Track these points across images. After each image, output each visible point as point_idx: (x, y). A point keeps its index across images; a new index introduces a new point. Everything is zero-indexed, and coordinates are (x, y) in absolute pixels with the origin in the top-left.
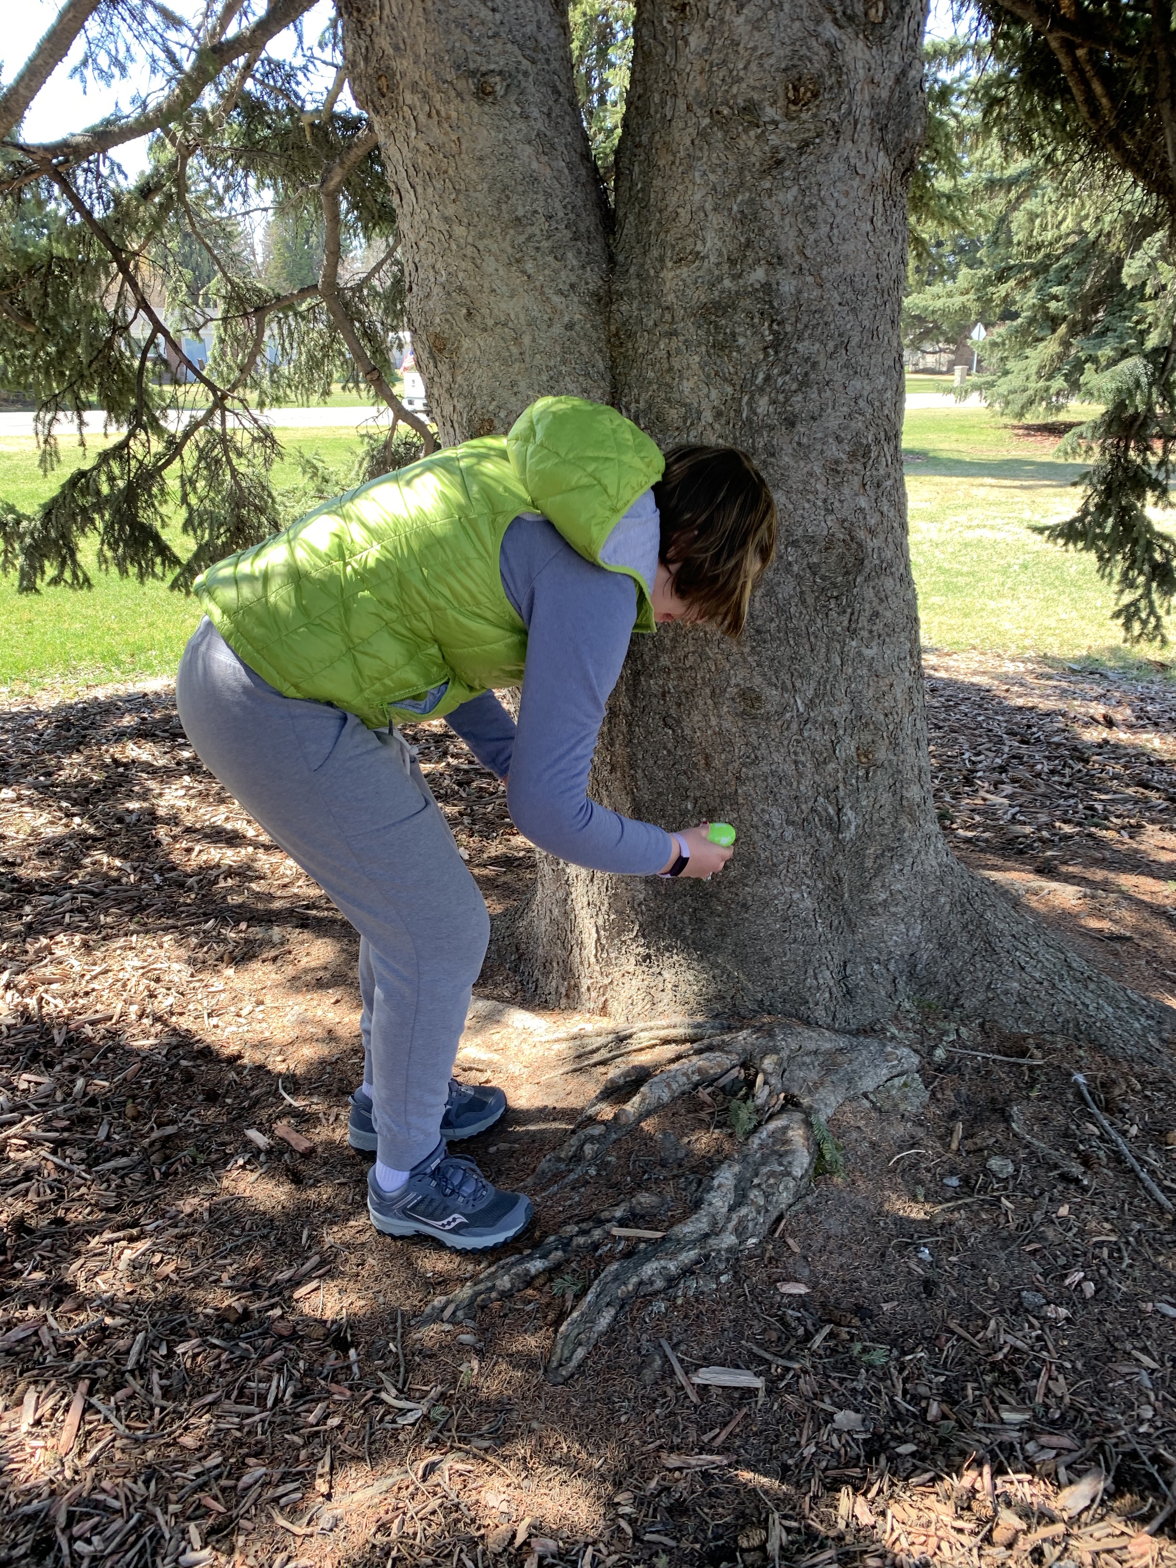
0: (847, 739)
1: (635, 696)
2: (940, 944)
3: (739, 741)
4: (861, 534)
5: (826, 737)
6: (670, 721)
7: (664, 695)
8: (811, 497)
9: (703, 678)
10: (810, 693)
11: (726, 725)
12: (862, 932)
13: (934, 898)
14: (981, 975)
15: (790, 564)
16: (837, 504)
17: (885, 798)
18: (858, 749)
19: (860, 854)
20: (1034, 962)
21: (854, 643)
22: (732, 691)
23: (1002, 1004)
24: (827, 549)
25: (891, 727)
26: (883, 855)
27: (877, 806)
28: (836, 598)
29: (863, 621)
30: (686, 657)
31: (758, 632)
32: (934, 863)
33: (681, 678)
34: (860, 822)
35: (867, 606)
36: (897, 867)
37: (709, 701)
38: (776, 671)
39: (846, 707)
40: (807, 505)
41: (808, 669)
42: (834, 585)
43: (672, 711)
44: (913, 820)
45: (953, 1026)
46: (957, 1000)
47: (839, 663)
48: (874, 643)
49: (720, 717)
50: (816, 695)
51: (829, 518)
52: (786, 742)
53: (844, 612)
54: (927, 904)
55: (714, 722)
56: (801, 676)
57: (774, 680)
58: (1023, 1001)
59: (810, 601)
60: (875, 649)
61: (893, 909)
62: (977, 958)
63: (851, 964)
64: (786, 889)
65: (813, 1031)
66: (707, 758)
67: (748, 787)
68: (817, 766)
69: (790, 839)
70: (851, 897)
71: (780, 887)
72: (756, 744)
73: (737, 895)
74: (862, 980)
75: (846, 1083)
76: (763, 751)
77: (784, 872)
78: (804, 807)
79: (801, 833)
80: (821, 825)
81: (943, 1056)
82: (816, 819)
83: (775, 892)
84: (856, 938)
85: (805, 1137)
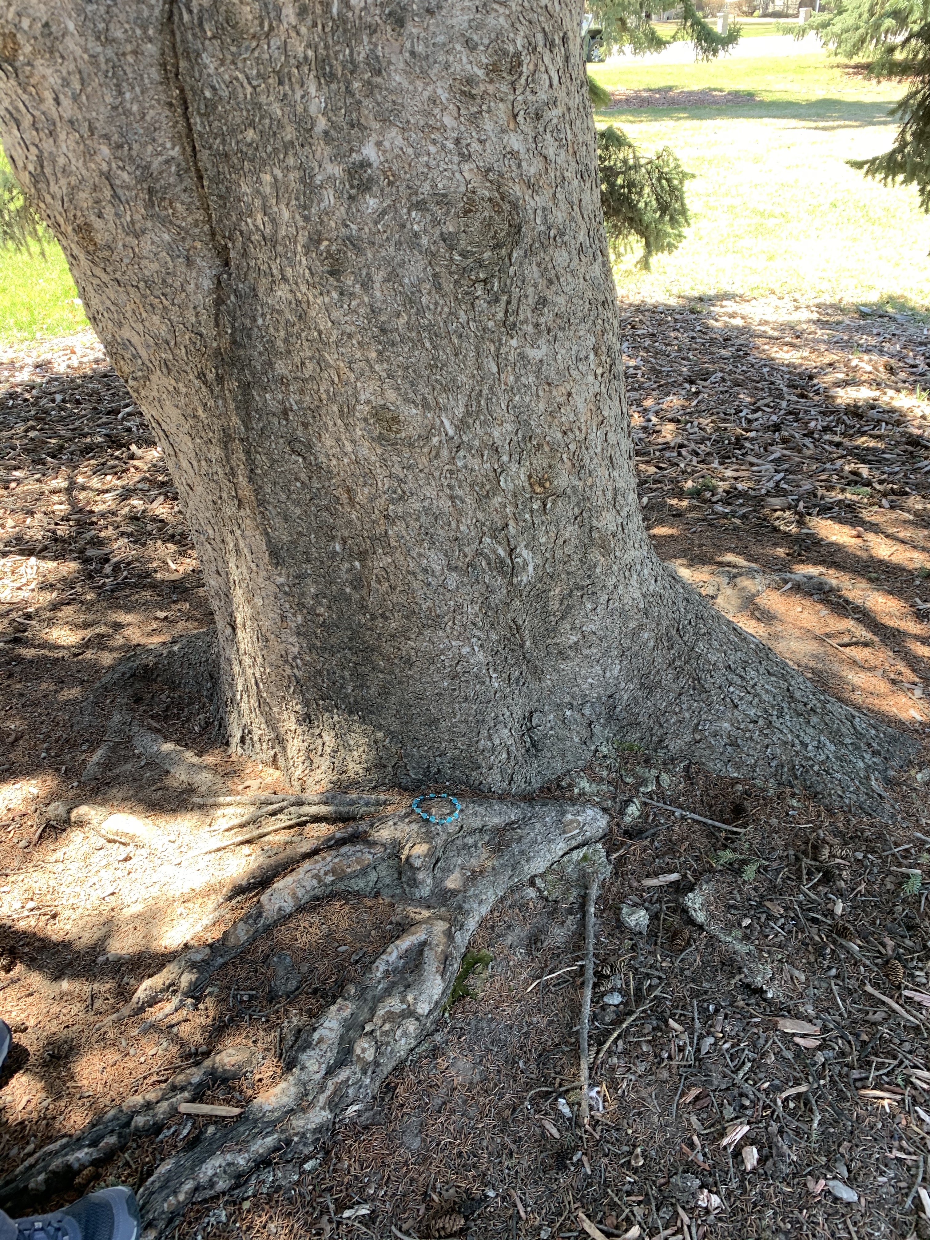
0: (514, 467)
1: (248, 415)
2: (642, 684)
3: (380, 472)
4: (517, 190)
5: (487, 466)
6: (298, 447)
7: (285, 412)
8: (435, 136)
9: (327, 392)
10: (460, 411)
11: (365, 451)
12: (549, 680)
13: (635, 634)
14: (687, 715)
15: (416, 235)
16: (476, 146)
17: (570, 531)
18: (530, 477)
19: (541, 596)
20: (749, 698)
21: (514, 342)
22: (363, 409)
23: (710, 747)
24: (466, 212)
25: (572, 447)
26: (570, 595)
27: (560, 542)
28: (485, 281)
29: (526, 312)
30: (303, 363)
31: (383, 331)
32: (637, 594)
33: (302, 391)
34: (539, 562)
35: (531, 290)
36: (589, 606)
37: (339, 422)
38: (412, 384)
39: (509, 427)
40: (433, 149)
41: (454, 380)
42: (480, 263)
43: (299, 433)
44: (607, 551)
45: (654, 772)
46: (660, 741)
47: (495, 369)
48: (541, 342)
49: (354, 442)
50: (468, 414)
51: (466, 167)
52: (437, 474)
53: (497, 300)
54: (626, 643)
55: (349, 448)
56: (445, 389)
57: (411, 395)
58: (734, 744)
59: (448, 286)
60: (544, 349)
61: (586, 652)
62: (684, 698)
63: (538, 713)
64: (454, 643)
65: (480, 805)
66: (349, 490)
67: (400, 527)
68: (479, 501)
69: (454, 587)
70: (535, 643)
71: (446, 641)
72: (401, 476)
73: (399, 649)
74: (552, 728)
75: (510, 869)
76: (411, 485)
77: (450, 623)
78: (467, 550)
79: (465, 580)
80: (490, 569)
81: (637, 813)
82: (483, 563)
83: (441, 646)
84: (544, 685)
85: (442, 957)
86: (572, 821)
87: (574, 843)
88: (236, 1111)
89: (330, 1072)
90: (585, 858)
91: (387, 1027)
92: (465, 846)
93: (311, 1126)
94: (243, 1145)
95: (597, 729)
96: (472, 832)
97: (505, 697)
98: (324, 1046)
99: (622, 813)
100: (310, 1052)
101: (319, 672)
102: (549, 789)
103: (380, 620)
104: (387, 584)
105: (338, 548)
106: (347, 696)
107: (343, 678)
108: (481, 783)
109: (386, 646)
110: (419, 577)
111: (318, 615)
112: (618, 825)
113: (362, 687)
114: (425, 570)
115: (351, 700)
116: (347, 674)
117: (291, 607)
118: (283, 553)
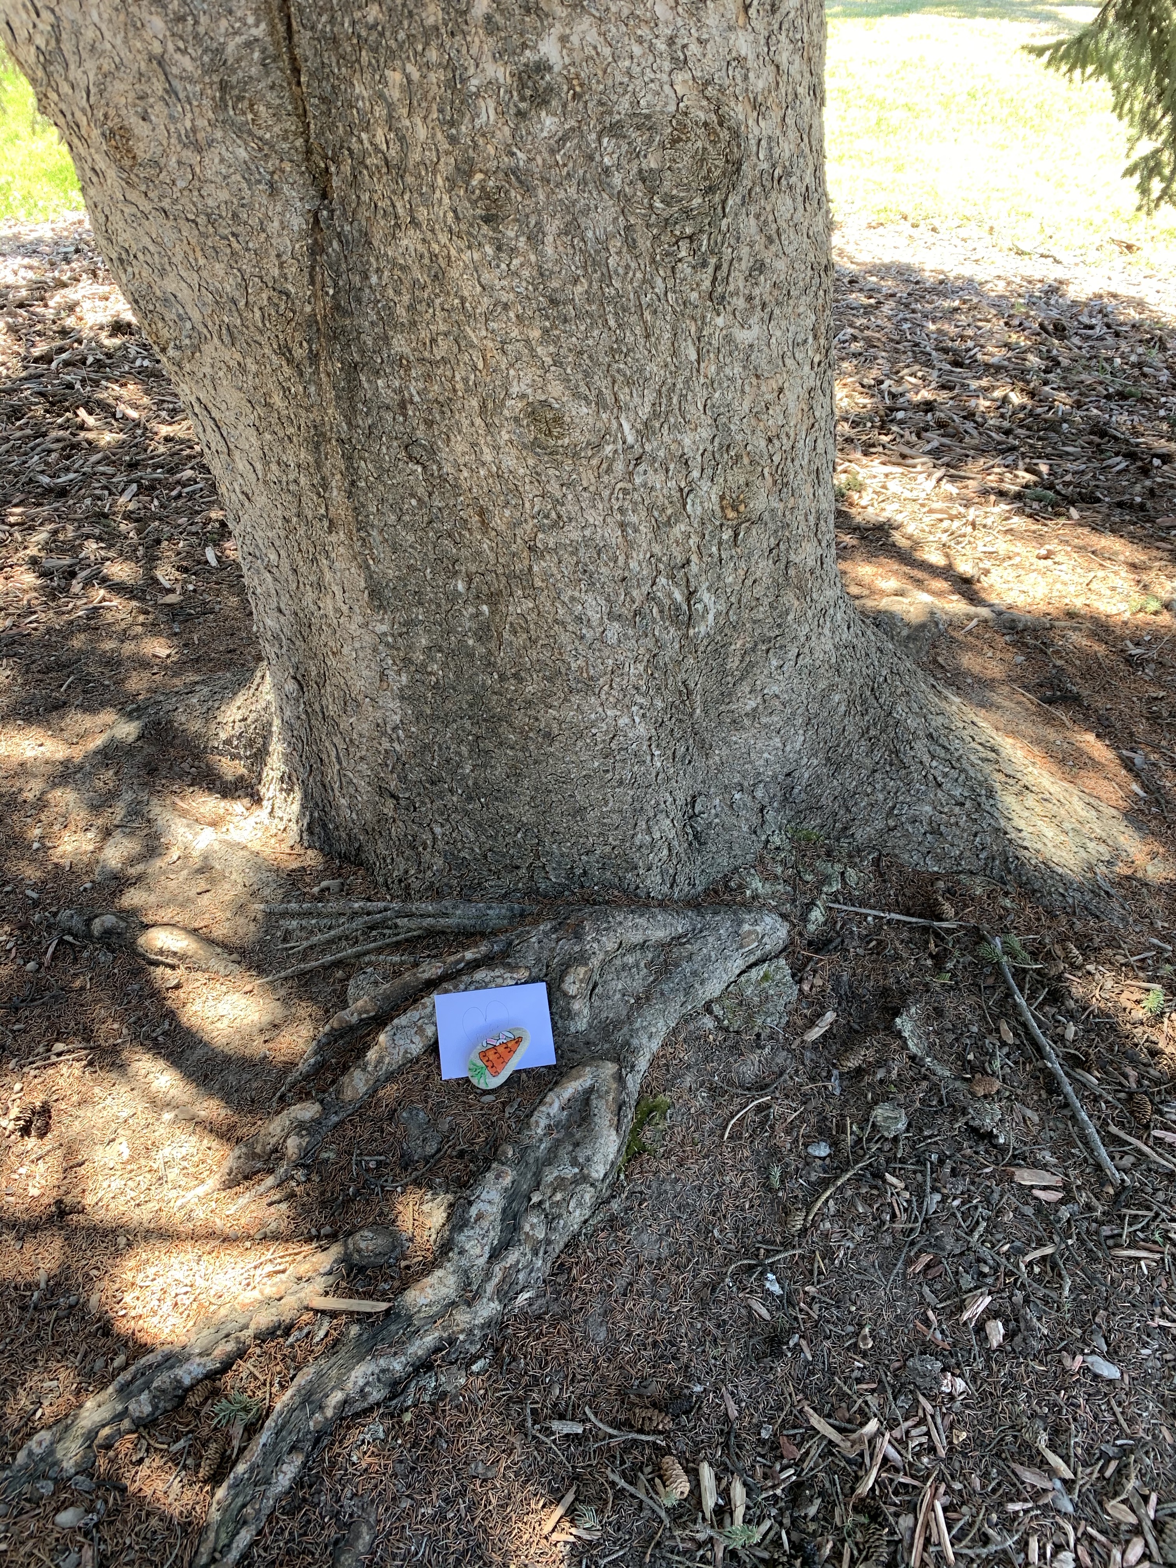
0: (705, 485)
1: (354, 408)
2: (828, 759)
3: (530, 490)
4: (739, 111)
5: (672, 484)
6: (416, 451)
7: (403, 405)
8: (644, 31)
9: (465, 380)
10: (645, 412)
11: (509, 461)
12: (719, 753)
13: (825, 696)
14: (881, 797)
15: (607, 171)
16: (694, 48)
17: (764, 568)
18: (722, 498)
19: (720, 650)
20: (954, 774)
21: (720, 321)
22: (514, 406)
23: (907, 835)
24: (675, 141)
25: (777, 459)
26: (754, 650)
27: (748, 582)
28: (690, 238)
29: (737, 281)
30: (433, 341)
31: (554, 302)
32: (829, 646)
33: (428, 377)
34: (723, 608)
35: (745, 251)
36: (775, 663)
37: (478, 421)
38: (586, 374)
39: (705, 433)
40: (637, 50)
41: (641, 370)
42: (687, 212)
43: (420, 434)
44: (803, 593)
45: (838, 867)
46: (845, 829)
47: (693, 357)
48: (754, 320)
49: (497, 448)
50: (655, 415)
51: (679, 77)
52: (606, 493)
53: (704, 264)
54: (814, 707)
55: (488, 456)
56: (629, 382)
57: (583, 389)
58: (936, 831)
59: (644, 244)
60: (756, 329)
61: (764, 720)
62: (878, 775)
63: (702, 798)
64: (609, 713)
65: (641, 916)
66: (482, 512)
67: (548, 563)
68: (657, 529)
69: (614, 641)
70: (706, 712)
71: (600, 709)
72: (558, 495)
73: (537, 719)
74: (717, 816)
75: (682, 994)
76: (570, 507)
77: (606, 688)
78: (635, 593)
79: (630, 632)
80: (662, 618)
81: (821, 919)
82: (655, 610)
83: (593, 716)
84: (711, 762)
85: (614, 1107)
86: (750, 933)
87: (752, 959)
88: (384, 1306)
89: (495, 1255)
90: (766, 977)
91: (558, 1197)
92: (624, 967)
93: (479, 1321)
94: (398, 1346)
95: (770, 816)
96: (632, 948)
97: (669, 779)
98: (485, 1224)
99: (804, 919)
100: (467, 1232)
101: (426, 747)
102: (716, 892)
103: (512, 681)
104: (525, 636)
105: (461, 587)
106: (464, 777)
107: (459, 754)
108: (637, 887)
109: (520, 715)
110: (570, 628)
111: (430, 673)
112: (801, 934)
113: (484, 766)
114: (579, 619)
115: (470, 783)
116: (464, 749)
117: (394, 663)
118: (388, 593)
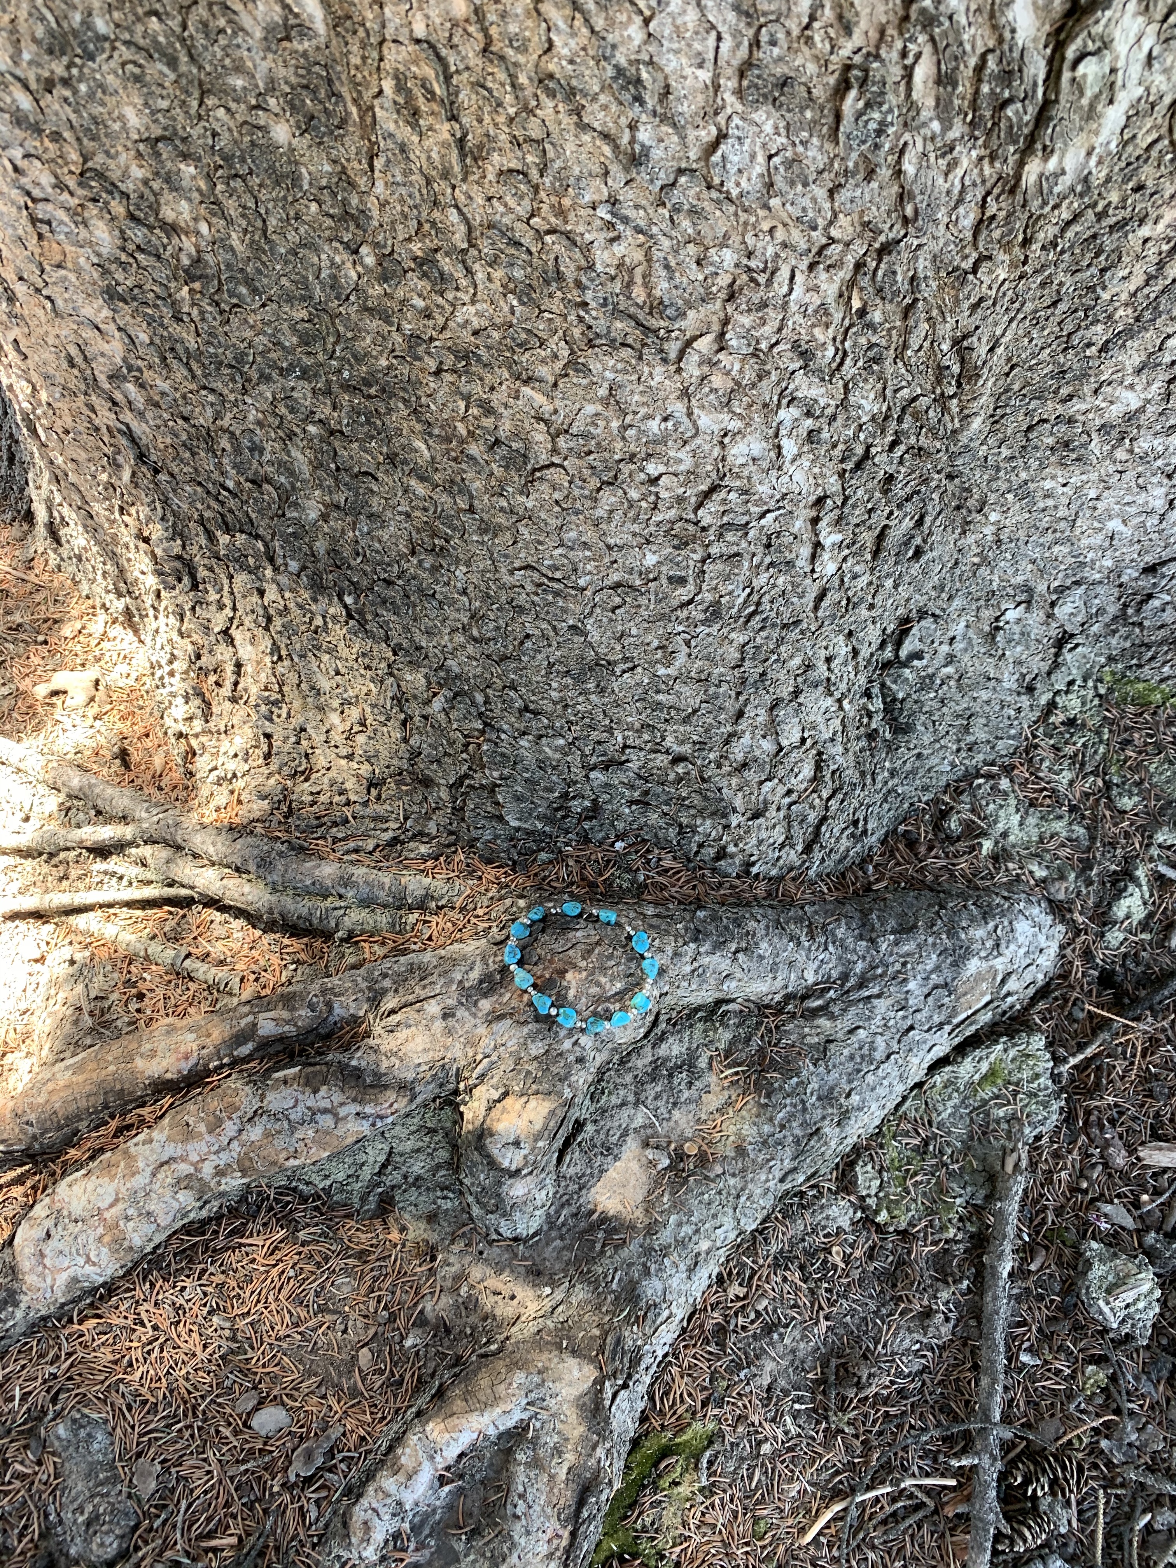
63: (928, 622)
64: (705, 421)
65: (718, 946)
71: (678, 408)
73: (488, 410)
74: (950, 659)
77: (704, 344)
80: (943, 107)
81: (1139, 914)
83: (654, 426)
84: (970, 539)
85: (568, 1497)
86: (979, 978)
90: (992, 1077)
92: (657, 1069)
95: (1075, 652)
97: (851, 604)
99: (1102, 914)
102: (912, 843)
103: (414, 281)
106: (302, 531)
107: (286, 468)
108: (722, 854)
109: (441, 388)
110: (596, 117)
111: (173, 230)
112: (1087, 955)
113: (353, 511)
114: (628, 82)
115: (321, 546)
116: (300, 459)
117: (59, 184)
